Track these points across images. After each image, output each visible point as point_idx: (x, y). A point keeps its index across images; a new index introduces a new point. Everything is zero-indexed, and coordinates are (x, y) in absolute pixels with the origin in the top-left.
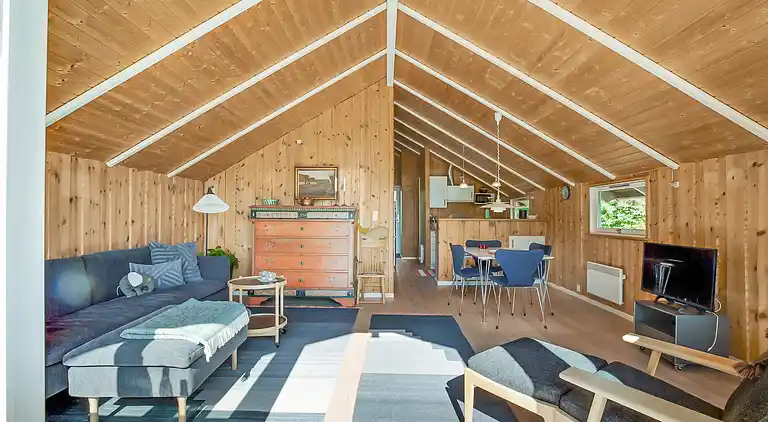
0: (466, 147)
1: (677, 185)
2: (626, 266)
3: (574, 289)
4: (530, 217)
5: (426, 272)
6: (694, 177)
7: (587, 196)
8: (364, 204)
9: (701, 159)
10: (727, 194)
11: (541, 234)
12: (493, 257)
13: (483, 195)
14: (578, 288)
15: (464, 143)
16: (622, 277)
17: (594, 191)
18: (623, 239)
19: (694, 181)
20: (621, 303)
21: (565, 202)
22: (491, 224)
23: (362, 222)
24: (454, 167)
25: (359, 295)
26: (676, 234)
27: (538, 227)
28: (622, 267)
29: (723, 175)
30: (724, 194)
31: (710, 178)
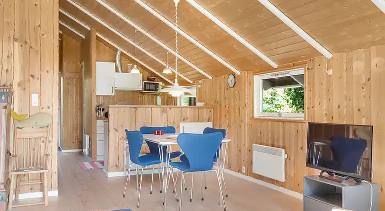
0: (138, 32)
1: (330, 72)
2: (287, 145)
3: (240, 171)
4: (198, 104)
5: (92, 163)
6: (345, 64)
7: (251, 84)
8: (19, 85)
9: (351, 49)
10: (372, 80)
11: (209, 121)
12: (174, 143)
13: (152, 84)
14: (244, 169)
15: (136, 27)
16: (284, 156)
17: (258, 80)
18: (284, 122)
19: (345, 68)
20: (283, 180)
21: (232, 89)
22: (163, 111)
23: (16, 107)
24: (122, 54)
25: (12, 197)
26: (329, 115)
27: (205, 113)
28: (284, 148)
29: (368, 64)
30: (369, 79)
31: (358, 65)
